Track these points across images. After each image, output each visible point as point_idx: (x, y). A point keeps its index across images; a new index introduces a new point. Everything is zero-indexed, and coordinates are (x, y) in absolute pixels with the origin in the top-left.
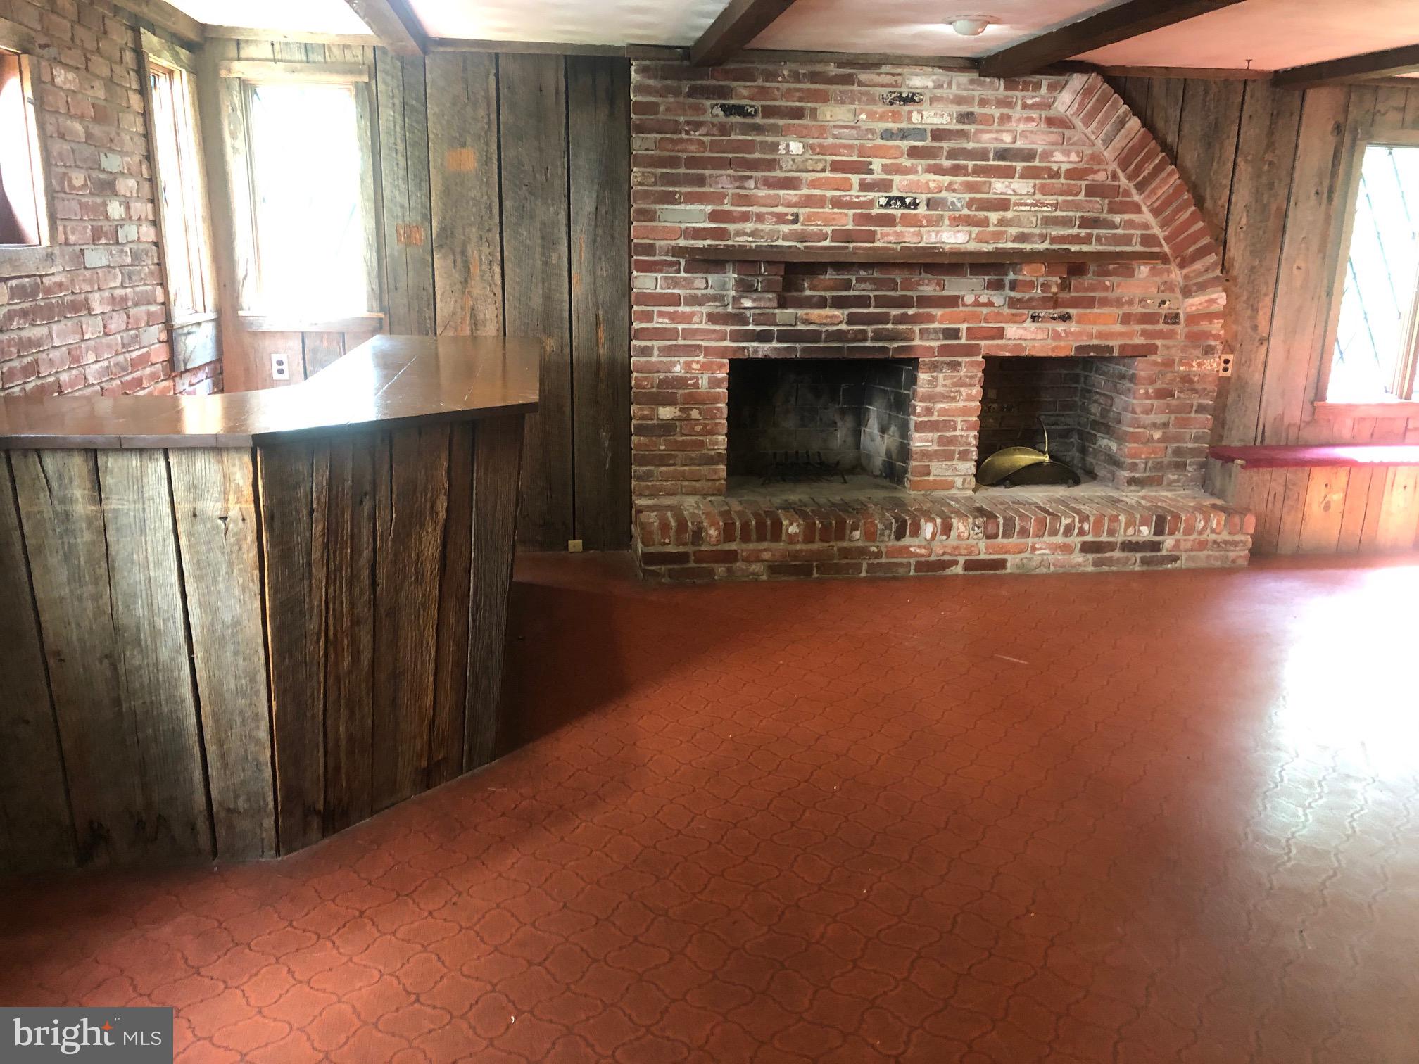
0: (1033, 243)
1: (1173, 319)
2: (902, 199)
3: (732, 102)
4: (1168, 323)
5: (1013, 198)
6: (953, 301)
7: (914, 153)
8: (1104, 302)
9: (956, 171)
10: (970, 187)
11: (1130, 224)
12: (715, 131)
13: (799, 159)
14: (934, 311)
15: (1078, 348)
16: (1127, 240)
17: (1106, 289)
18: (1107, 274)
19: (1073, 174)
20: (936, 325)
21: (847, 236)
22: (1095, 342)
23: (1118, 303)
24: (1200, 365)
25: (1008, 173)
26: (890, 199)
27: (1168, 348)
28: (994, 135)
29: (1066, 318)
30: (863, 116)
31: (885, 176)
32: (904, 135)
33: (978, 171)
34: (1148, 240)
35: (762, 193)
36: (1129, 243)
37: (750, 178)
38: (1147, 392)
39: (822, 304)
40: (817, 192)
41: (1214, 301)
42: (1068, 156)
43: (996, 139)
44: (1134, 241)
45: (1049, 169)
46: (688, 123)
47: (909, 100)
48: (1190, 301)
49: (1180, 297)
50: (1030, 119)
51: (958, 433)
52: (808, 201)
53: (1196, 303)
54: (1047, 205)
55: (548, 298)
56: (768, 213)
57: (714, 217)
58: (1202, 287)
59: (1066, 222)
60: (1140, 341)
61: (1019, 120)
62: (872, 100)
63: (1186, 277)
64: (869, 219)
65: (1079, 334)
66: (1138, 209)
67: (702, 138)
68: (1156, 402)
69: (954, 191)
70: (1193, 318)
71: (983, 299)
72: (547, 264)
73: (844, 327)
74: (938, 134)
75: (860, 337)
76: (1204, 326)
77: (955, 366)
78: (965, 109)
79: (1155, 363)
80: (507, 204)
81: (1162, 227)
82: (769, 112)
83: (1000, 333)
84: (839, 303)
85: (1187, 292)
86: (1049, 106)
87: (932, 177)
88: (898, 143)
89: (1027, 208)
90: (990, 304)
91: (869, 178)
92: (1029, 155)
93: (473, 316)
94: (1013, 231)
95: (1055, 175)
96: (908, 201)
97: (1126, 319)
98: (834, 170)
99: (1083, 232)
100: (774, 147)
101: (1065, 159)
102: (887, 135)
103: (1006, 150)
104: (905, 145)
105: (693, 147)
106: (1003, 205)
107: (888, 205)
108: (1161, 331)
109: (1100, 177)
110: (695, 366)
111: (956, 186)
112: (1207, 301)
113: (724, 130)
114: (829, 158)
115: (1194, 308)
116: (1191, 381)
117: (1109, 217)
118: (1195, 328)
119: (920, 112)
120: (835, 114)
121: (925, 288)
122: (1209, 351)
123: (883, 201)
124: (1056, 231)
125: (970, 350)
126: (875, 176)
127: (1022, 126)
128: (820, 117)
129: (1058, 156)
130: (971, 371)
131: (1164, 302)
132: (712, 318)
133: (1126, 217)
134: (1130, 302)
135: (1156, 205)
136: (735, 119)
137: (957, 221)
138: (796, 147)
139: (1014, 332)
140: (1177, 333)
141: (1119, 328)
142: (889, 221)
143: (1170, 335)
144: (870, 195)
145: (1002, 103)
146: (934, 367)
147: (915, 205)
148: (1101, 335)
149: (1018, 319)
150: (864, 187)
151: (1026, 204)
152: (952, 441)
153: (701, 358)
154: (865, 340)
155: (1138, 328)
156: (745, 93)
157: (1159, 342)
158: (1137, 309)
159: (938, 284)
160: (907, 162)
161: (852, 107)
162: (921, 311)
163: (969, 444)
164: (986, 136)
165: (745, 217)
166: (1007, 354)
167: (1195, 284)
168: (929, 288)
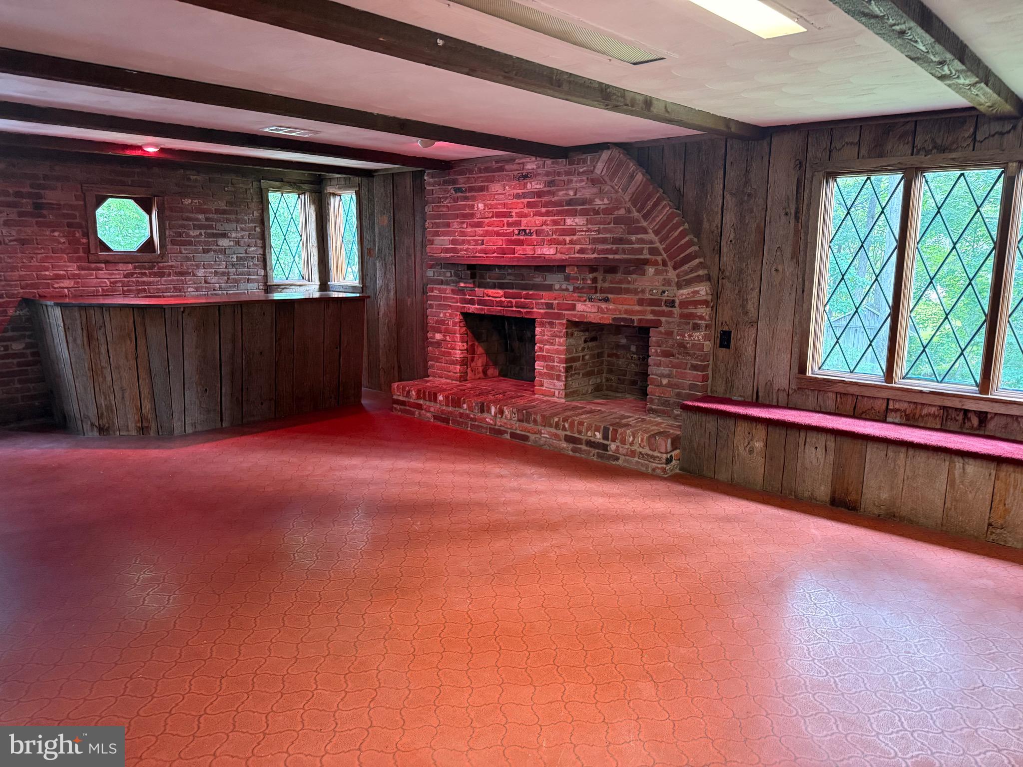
0: (588, 254)
1: (671, 303)
2: (525, 230)
3: (458, 186)
4: (667, 306)
5: (577, 227)
6: (550, 288)
7: (529, 205)
8: (628, 291)
9: (547, 214)
10: (555, 223)
11: (642, 241)
12: (452, 201)
13: (483, 212)
14: (542, 293)
15: (614, 319)
16: (640, 251)
17: (629, 282)
18: (630, 273)
19: (608, 211)
20: (543, 301)
21: (503, 251)
22: (625, 316)
23: (636, 292)
24: (690, 336)
25: (573, 213)
26: (520, 230)
27: (669, 323)
28: (564, 192)
29: (606, 300)
30: (507, 188)
31: (517, 219)
32: (524, 196)
33: (559, 213)
34: (654, 251)
35: (469, 230)
36: (642, 254)
37: (464, 222)
38: (656, 351)
39: (494, 286)
40: (491, 228)
41: (697, 292)
42: (603, 200)
43: (566, 194)
44: (645, 252)
45: (594, 209)
46: (443, 197)
47: (525, 177)
48: (681, 291)
49: (676, 288)
50: (582, 181)
51: (556, 364)
52: (487, 234)
53: (685, 292)
54: (594, 231)
55: (408, 280)
56: (473, 240)
57: (453, 242)
58: (689, 283)
59: (604, 241)
60: (650, 317)
61: (576, 182)
62: (510, 179)
63: (678, 276)
64: (510, 242)
65: (615, 310)
66: (645, 232)
67: (449, 205)
68: (663, 359)
69: (547, 225)
70: (684, 304)
71: (564, 287)
72: (408, 265)
73: (503, 299)
74: (539, 194)
75: (509, 305)
76: (691, 310)
77: (552, 324)
78: (551, 178)
79: (660, 333)
80: (397, 238)
81: (660, 242)
82: (471, 189)
83: (573, 307)
84: (501, 286)
85: (679, 286)
86: (592, 172)
87: (537, 218)
88: (522, 200)
89: (583, 233)
90: (567, 290)
91: (510, 220)
92: (584, 202)
93: (388, 287)
94: (578, 247)
95: (597, 212)
96: (527, 231)
97: (641, 302)
98: (497, 217)
99: (614, 247)
100: (473, 205)
101: (601, 203)
102: (517, 196)
103: (571, 200)
104: (525, 201)
105: (444, 209)
106: (572, 232)
107: (519, 234)
108: (663, 311)
109: (622, 212)
110: (447, 314)
111: (548, 222)
112: (692, 292)
113: (456, 200)
114: (495, 210)
115: (684, 297)
116: (685, 347)
117: (629, 237)
118: (686, 311)
119: (531, 183)
120: (496, 188)
121: (537, 279)
122: (696, 327)
123: (516, 232)
124: (601, 247)
125: (559, 316)
126: (514, 219)
127: (579, 185)
128: (490, 190)
129: (598, 201)
130: (560, 327)
131: (664, 292)
132: (453, 291)
133: (639, 236)
134: (643, 291)
135: (656, 228)
136: (460, 194)
137: (552, 242)
138: (481, 206)
139: (580, 307)
140: (674, 313)
141: (637, 308)
142: (520, 243)
143: (670, 315)
144: (511, 229)
145: (568, 173)
146: (542, 325)
147: (531, 234)
148: (626, 312)
149: (582, 299)
150: (509, 225)
151: (583, 231)
152: (552, 368)
153: (450, 311)
154: (512, 307)
155: (649, 308)
156: (462, 181)
157: (663, 319)
158: (647, 296)
159: (543, 277)
160: (526, 210)
161: (502, 183)
162: (536, 292)
163: (560, 371)
164: (561, 193)
165: (463, 242)
166: (577, 320)
167: (684, 280)
168: (538, 280)
